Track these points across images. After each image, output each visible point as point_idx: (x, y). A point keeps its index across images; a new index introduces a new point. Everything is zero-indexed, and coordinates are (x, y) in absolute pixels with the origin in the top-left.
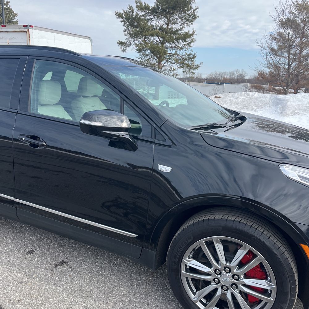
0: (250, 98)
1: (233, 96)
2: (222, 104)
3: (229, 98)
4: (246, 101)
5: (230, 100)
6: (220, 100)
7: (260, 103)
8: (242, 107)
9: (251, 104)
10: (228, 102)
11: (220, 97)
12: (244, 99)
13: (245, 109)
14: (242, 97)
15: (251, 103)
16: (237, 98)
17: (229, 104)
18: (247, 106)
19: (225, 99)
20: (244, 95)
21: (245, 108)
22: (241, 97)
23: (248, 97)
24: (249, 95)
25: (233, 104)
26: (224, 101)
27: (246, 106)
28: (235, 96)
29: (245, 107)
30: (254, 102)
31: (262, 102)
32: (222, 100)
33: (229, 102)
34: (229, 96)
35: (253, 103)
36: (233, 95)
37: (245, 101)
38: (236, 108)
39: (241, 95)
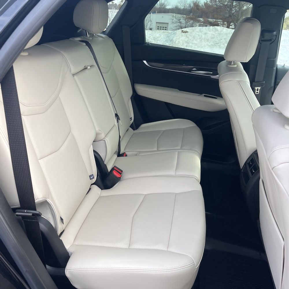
0: (220, 34)
1: (200, 31)
2: (192, 40)
3: (197, 33)
4: (216, 37)
5: (199, 35)
6: (188, 35)
8: (213, 44)
9: (221, 41)
10: (197, 38)
11: (187, 32)
12: (213, 34)
13: (217, 47)
14: (211, 33)
15: (221, 39)
16: (206, 34)
17: (199, 40)
18: (218, 43)
19: (193, 35)
20: (213, 30)
21: (217, 45)
22: (209, 33)
23: (217, 32)
24: (218, 30)
25: (203, 40)
26: (193, 36)
27: (217, 43)
28: (203, 31)
29: (216, 44)
30: (225, 39)
32: (190, 35)
33: (198, 37)
34: (196, 30)
35: (223, 39)
36: (200, 29)
37: (214, 37)
38: (207, 45)
39: (209, 30)
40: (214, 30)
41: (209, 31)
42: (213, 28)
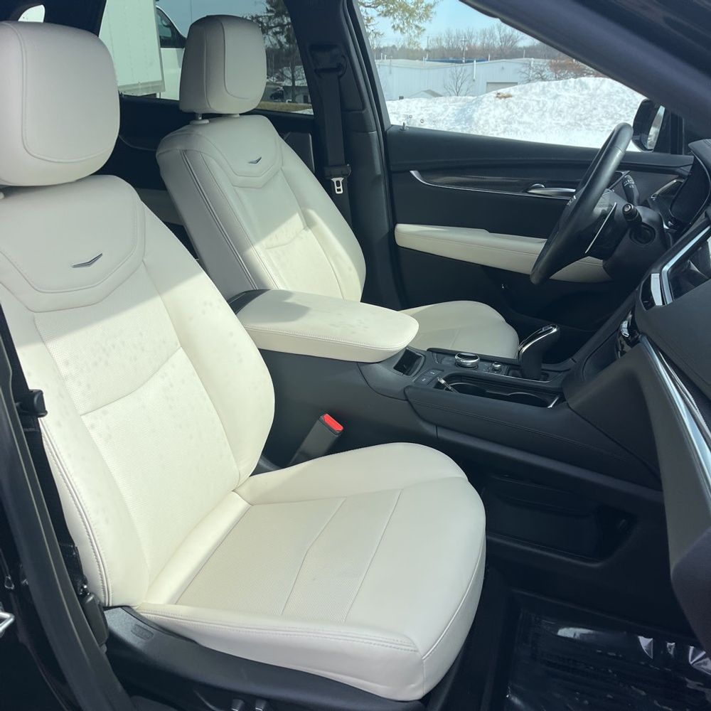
0: (592, 96)
1: (544, 92)
2: (519, 114)
3: (534, 97)
4: (581, 104)
5: (538, 102)
6: (511, 104)
7: (619, 109)
8: (572, 121)
9: (594, 112)
10: (533, 110)
11: (509, 96)
12: (575, 98)
13: (581, 127)
14: (570, 94)
15: (595, 109)
16: (556, 97)
17: (536, 115)
18: (586, 119)
19: (524, 102)
20: (575, 88)
21: (582, 123)
22: (566, 94)
23: (586, 92)
24: (587, 88)
25: (547, 114)
26: (522, 105)
27: (583, 117)
28: (549, 91)
29: (581, 120)
30: (604, 107)
31: (624, 105)
32: (517, 104)
33: (537, 108)
34: (533, 90)
35: (599, 109)
36: (544, 87)
37: (578, 105)
38: (557, 124)
39: (566, 87)
40: (578, 86)
41: (566, 90)
42: (575, 82)
